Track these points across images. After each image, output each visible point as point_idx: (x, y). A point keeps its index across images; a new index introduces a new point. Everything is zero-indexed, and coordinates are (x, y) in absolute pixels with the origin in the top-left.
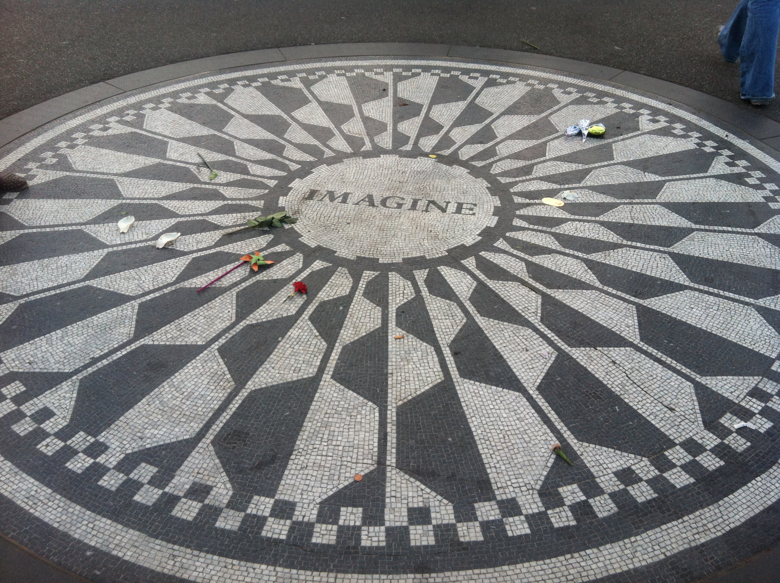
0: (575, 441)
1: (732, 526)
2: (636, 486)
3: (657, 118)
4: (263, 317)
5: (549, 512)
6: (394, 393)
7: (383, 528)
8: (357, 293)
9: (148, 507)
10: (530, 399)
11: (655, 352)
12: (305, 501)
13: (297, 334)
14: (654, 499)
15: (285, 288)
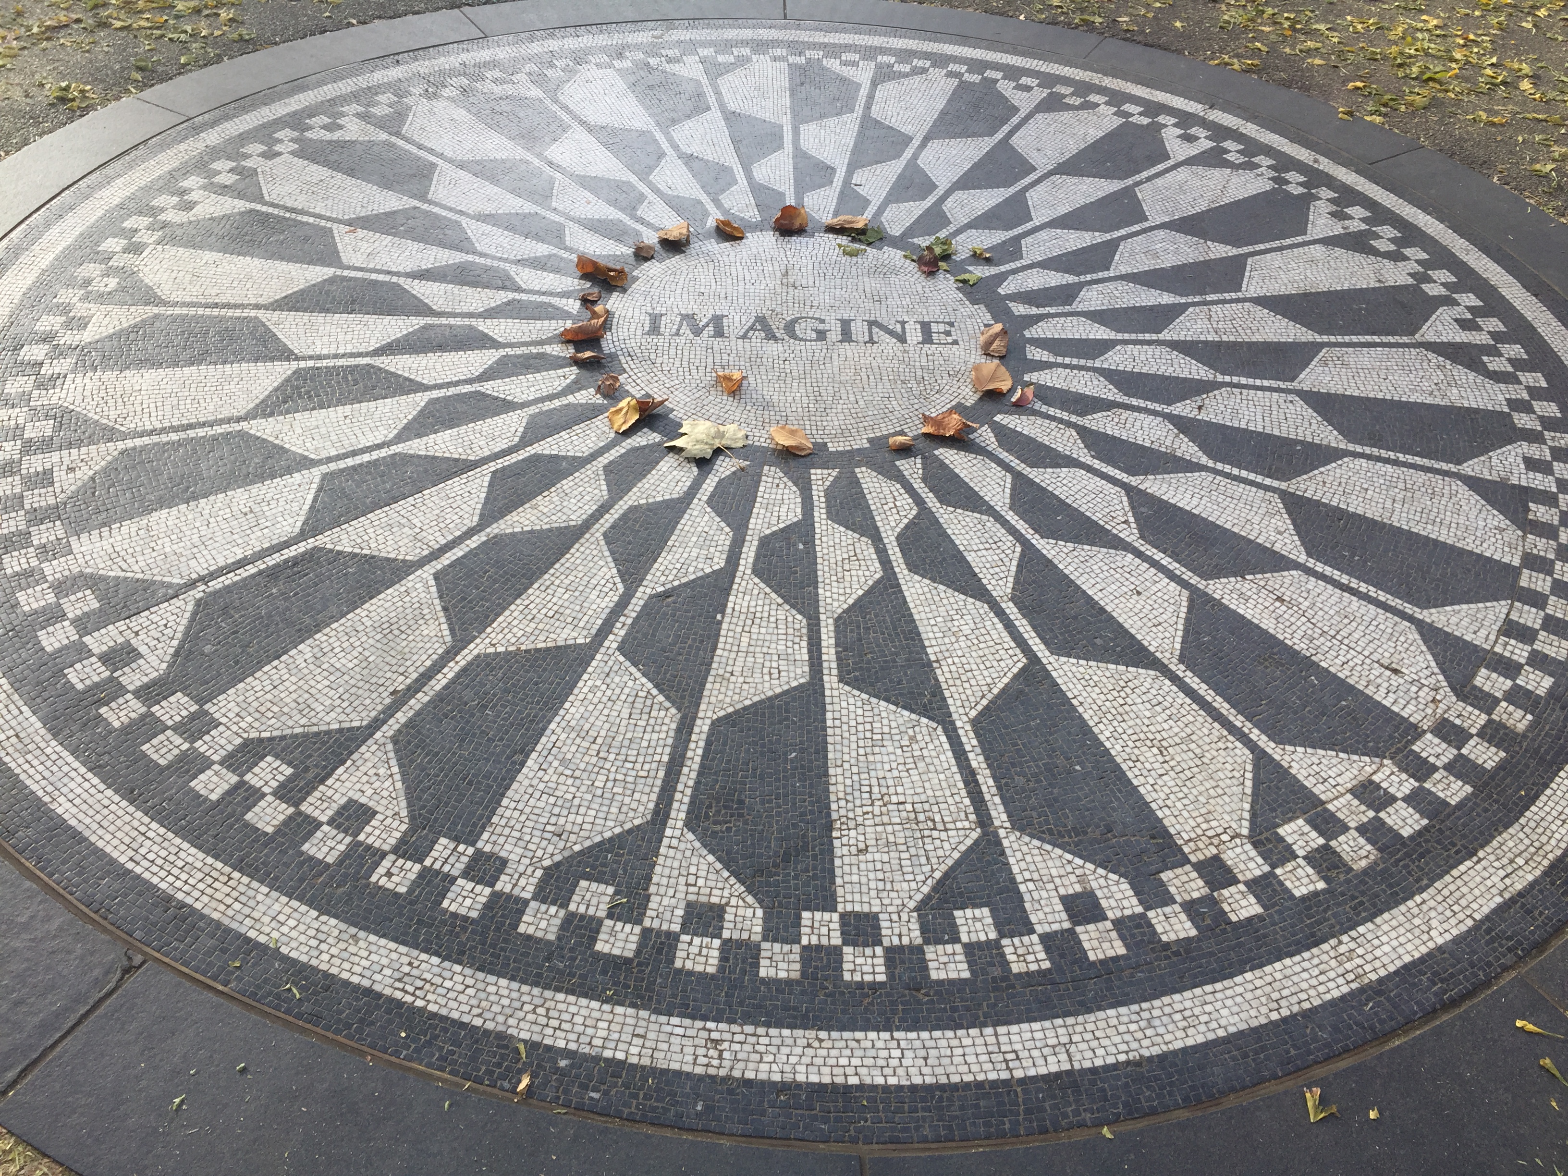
0: (1273, 745)
1: (1551, 856)
2: (1390, 809)
3: (1193, 131)
4: (671, 578)
5: (1278, 871)
6: (956, 696)
7: (1035, 938)
8: (816, 514)
9: (627, 961)
10: (1175, 679)
11: (1336, 574)
12: (890, 909)
13: (745, 604)
14: (1426, 828)
15: (686, 516)
